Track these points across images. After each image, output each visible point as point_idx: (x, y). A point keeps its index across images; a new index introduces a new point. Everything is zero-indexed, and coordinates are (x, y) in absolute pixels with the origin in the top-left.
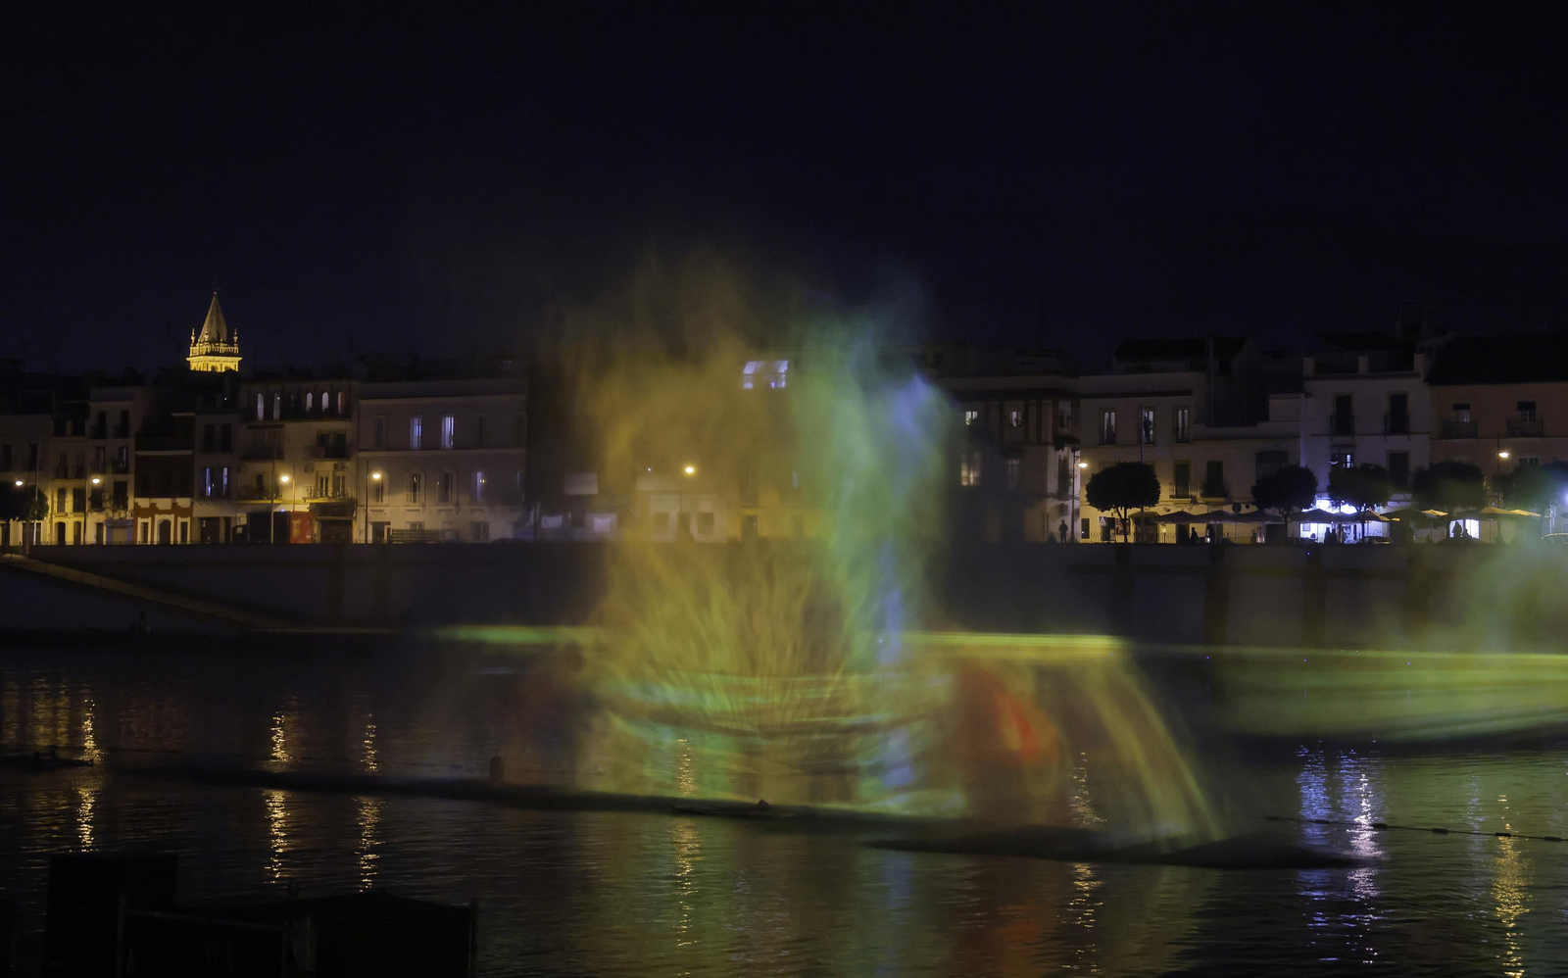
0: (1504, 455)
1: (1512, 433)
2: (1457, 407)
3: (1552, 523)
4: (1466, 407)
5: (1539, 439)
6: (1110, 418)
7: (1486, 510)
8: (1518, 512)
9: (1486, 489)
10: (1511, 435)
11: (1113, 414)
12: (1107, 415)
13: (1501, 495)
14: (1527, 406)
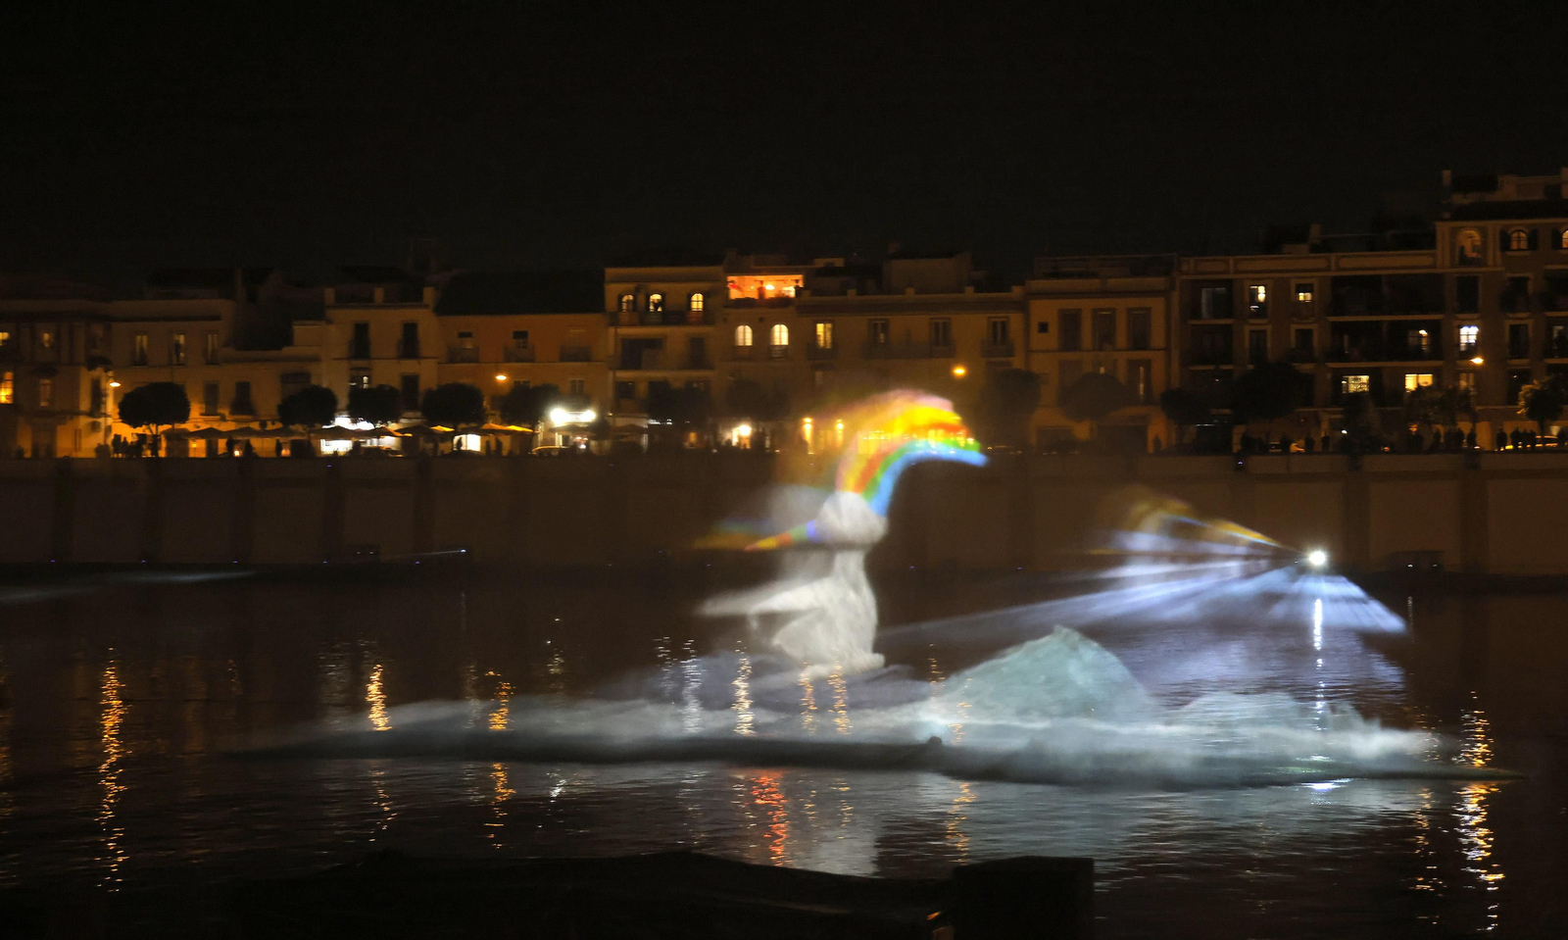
0: (501, 378)
1: (508, 358)
2: (462, 335)
3: (540, 437)
4: (469, 335)
5: (531, 364)
6: (143, 340)
7: (486, 427)
8: (513, 428)
9: (486, 408)
10: (508, 360)
11: (145, 337)
12: (139, 338)
13: (498, 413)
14: (521, 335)
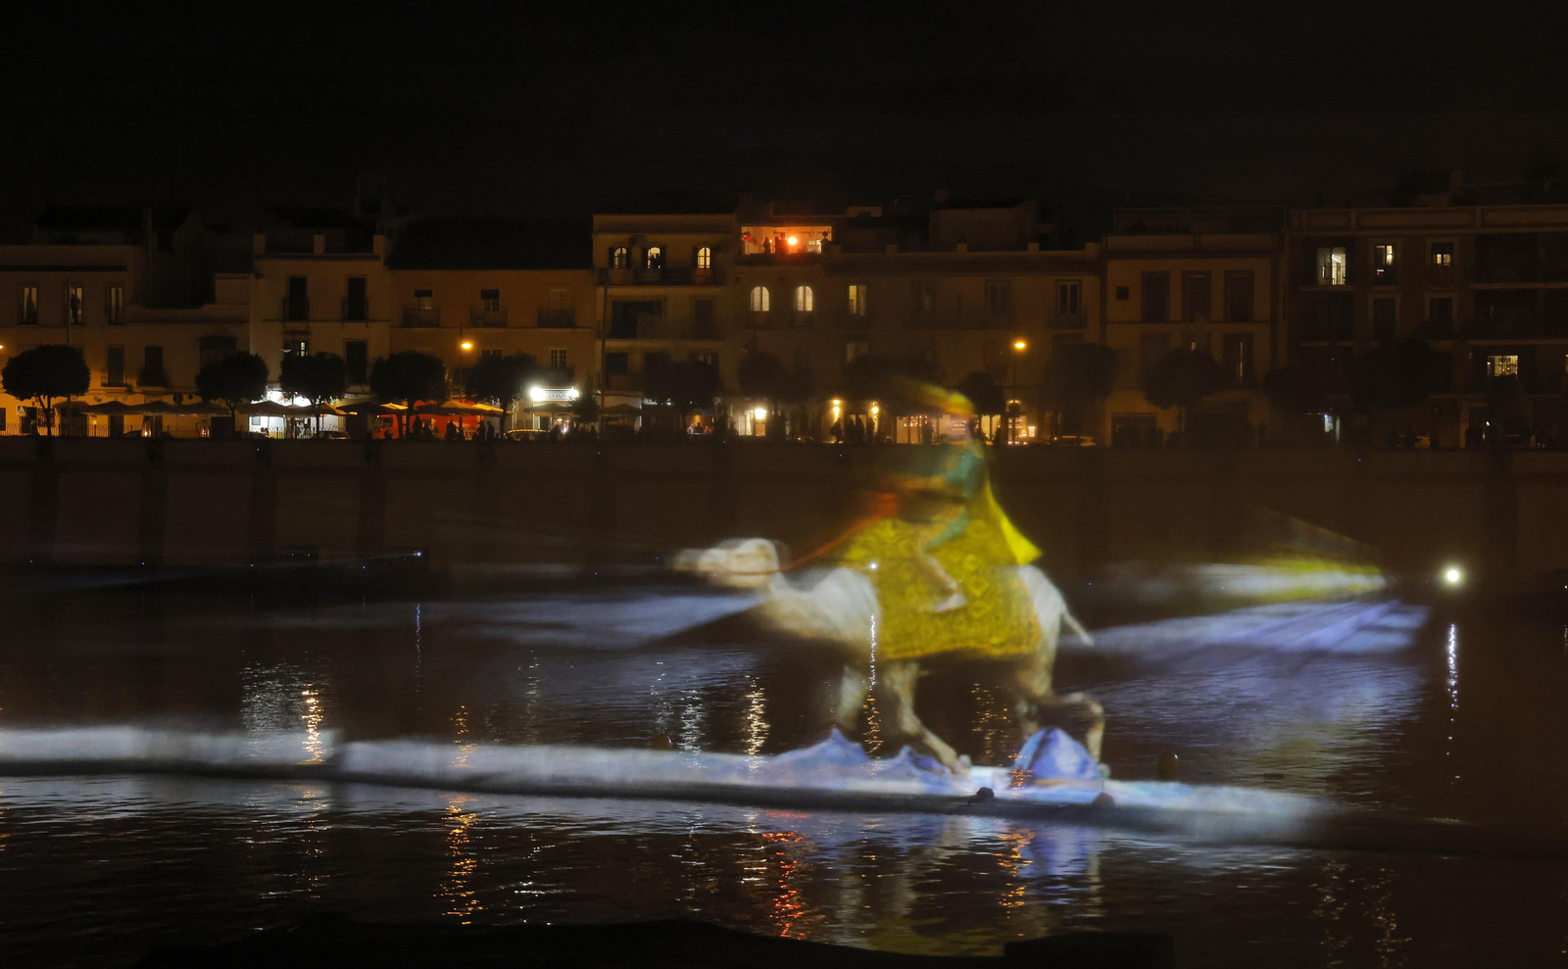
0: (467, 346)
1: (473, 324)
2: (420, 294)
3: (514, 419)
4: (428, 294)
5: (502, 330)
6: (31, 294)
7: (447, 405)
8: (479, 406)
9: (448, 382)
10: (475, 325)
11: (34, 290)
12: (27, 290)
13: (462, 388)
14: (491, 295)
